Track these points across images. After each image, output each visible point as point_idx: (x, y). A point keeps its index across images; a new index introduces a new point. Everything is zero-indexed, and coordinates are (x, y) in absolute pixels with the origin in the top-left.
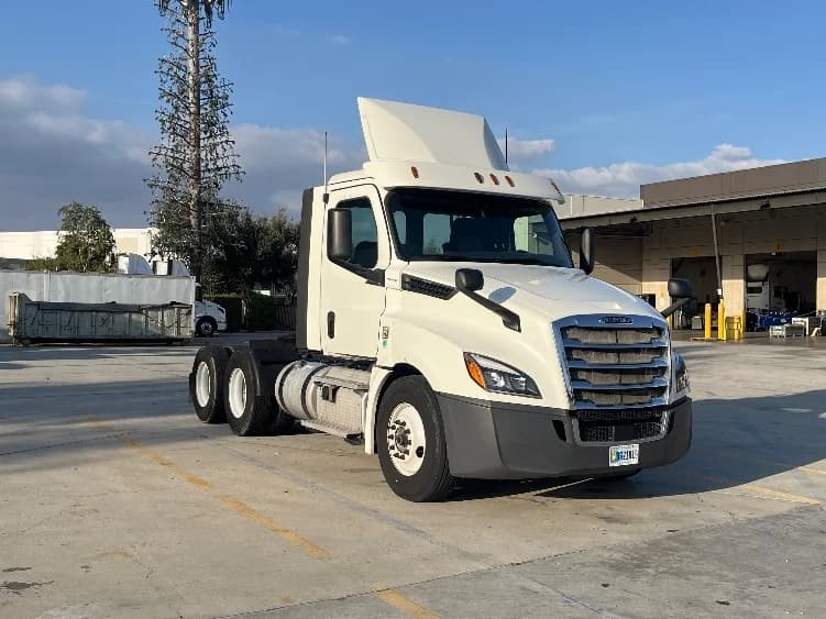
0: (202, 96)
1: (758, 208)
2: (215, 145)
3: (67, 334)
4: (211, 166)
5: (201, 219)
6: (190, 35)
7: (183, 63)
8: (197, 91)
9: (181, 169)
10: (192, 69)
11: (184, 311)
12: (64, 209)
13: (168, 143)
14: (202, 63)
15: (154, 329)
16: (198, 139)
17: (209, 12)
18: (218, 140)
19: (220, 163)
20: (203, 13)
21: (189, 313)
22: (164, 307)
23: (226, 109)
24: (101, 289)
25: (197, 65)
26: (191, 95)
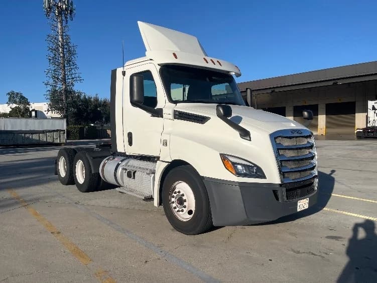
0: (65, 50)
1: (271, 91)
2: (72, 69)
3: (12, 143)
4: (70, 77)
5: (67, 97)
6: (59, 26)
7: (57, 37)
8: (63, 49)
9: (58, 79)
10: (60, 39)
11: (62, 132)
12: (9, 94)
13: (52, 67)
14: (64, 37)
15: (50, 140)
16: (64, 67)
17: (66, 18)
18: (72, 67)
19: (73, 76)
20: (64, 18)
21: (64, 133)
22: (54, 131)
23: (75, 56)
24: (27, 125)
25: (62, 38)
26: (61, 49)
